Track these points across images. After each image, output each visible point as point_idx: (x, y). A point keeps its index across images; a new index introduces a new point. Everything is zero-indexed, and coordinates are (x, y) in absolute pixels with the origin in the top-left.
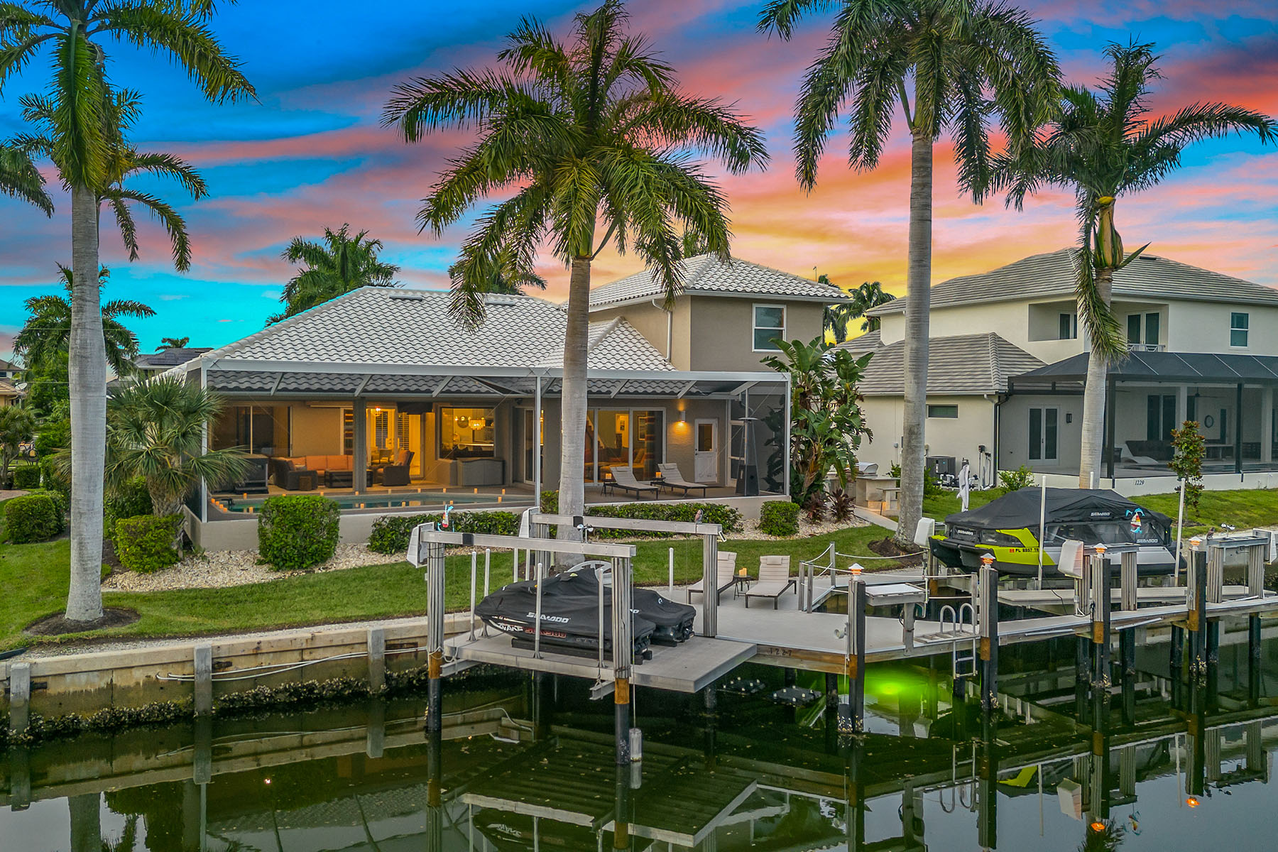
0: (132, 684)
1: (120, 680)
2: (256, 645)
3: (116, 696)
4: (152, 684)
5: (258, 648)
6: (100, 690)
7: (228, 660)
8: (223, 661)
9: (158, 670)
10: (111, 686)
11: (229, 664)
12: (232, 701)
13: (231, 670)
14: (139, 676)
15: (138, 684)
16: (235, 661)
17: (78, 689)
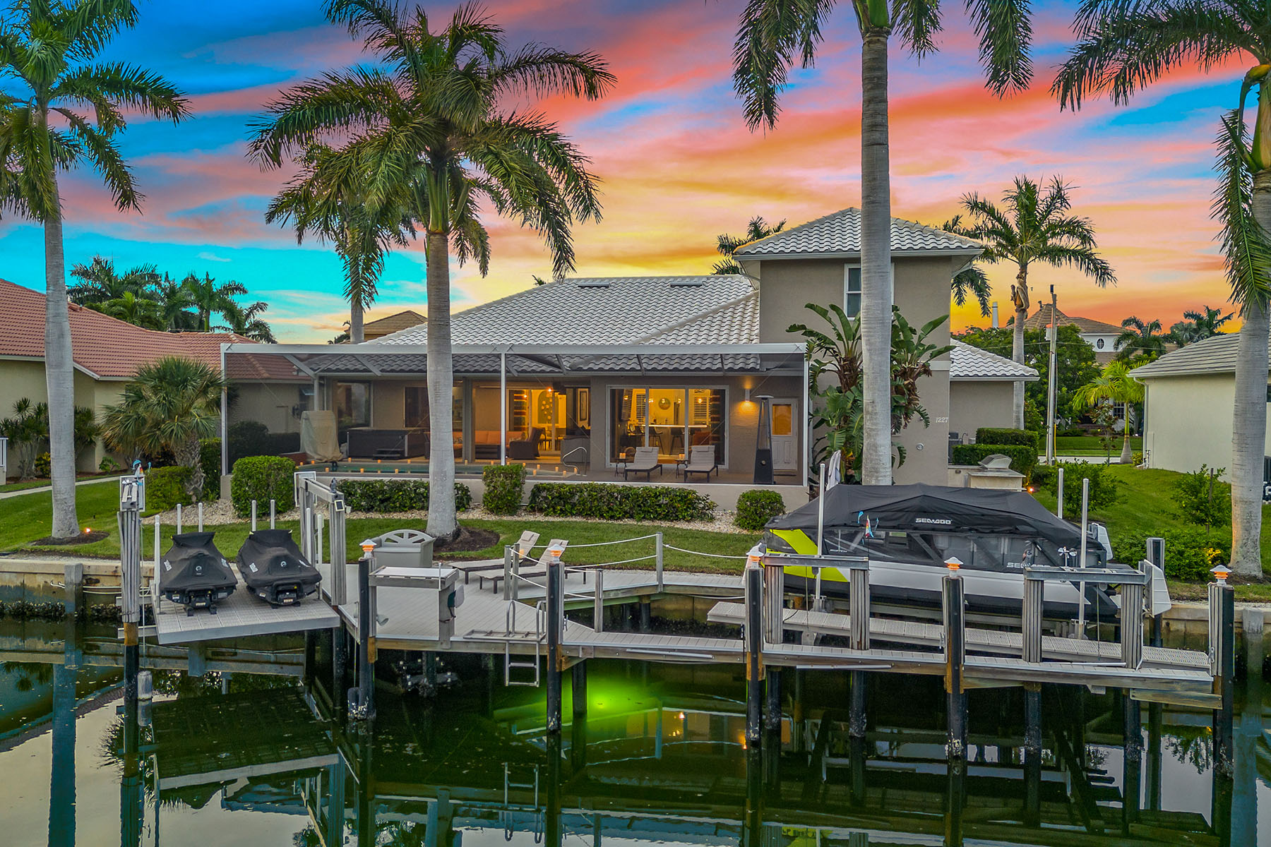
0: (36, 586)
1: (31, 582)
2: (114, 569)
3: (26, 594)
4: (47, 587)
5: (115, 571)
6: (17, 587)
7: (97, 577)
8: (94, 578)
9: (52, 578)
10: (23, 584)
11: (97, 581)
12: (98, 611)
13: (99, 586)
14: (40, 580)
15: (39, 586)
16: (102, 579)
17: (5, 584)
